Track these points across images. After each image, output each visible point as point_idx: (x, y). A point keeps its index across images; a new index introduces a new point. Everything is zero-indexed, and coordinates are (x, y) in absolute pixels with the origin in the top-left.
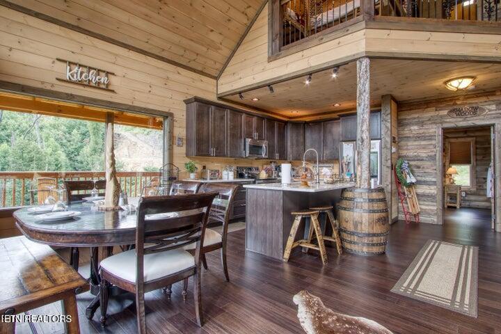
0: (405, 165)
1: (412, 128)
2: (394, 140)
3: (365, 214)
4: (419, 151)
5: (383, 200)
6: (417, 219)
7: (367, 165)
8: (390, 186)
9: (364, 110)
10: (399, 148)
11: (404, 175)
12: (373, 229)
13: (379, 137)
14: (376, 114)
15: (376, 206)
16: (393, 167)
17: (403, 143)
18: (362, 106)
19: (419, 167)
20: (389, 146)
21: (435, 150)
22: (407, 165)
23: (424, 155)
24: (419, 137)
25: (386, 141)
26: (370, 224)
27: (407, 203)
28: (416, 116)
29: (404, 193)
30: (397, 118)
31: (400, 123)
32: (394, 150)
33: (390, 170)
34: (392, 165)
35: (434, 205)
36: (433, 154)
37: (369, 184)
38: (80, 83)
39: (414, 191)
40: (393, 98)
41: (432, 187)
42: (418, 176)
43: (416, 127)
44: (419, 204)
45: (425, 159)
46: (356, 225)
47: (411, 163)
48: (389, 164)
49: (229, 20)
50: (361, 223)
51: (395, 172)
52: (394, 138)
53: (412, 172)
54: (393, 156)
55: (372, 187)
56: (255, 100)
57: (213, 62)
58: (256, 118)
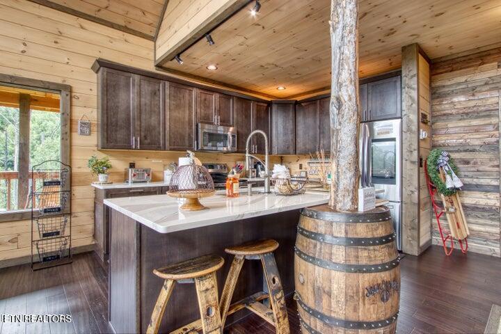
0: (443, 160)
1: (455, 100)
2: (423, 119)
3: (338, 273)
4: (467, 136)
5: (387, 240)
6: (464, 246)
7: (350, 159)
8: (416, 193)
9: (342, 38)
10: (433, 132)
11: (441, 176)
12: (355, 309)
13: (399, 115)
14: (394, 79)
15: (364, 256)
16: (421, 163)
17: (439, 124)
18: (339, 31)
19: (467, 162)
20: (414, 128)
21: (496, 133)
22: (447, 159)
23: (477, 142)
24: (466, 114)
25: (410, 121)
26: (349, 298)
27: (446, 220)
28: (463, 79)
29: (441, 205)
30: (430, 85)
31: (435, 94)
32: (423, 135)
33: (416, 167)
34: (421, 160)
35: (496, 226)
36: (494, 140)
37: (355, 200)
39: (459, 200)
40: (421, 51)
41: (492, 195)
42: (466, 176)
43: (462, 98)
44: (468, 223)
45: (478, 148)
46: (319, 292)
47: (453, 156)
48: (415, 157)
50: (329, 294)
51: (426, 170)
52: (424, 116)
53: (456, 170)
54: (422, 144)
55: (361, 209)
56: (212, 67)
57: (141, 13)
58: (218, 95)
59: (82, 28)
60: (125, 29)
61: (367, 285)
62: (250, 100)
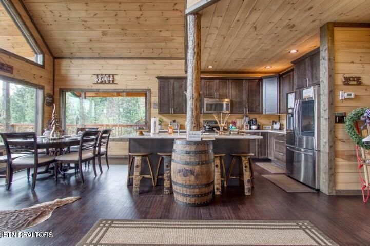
2: (347, 83)
20: (326, 92)
25: (325, 86)
38: (102, 83)
48: (327, 115)
49: (168, 19)
52: (352, 79)
56: (210, 67)
57: (175, 49)
58: (218, 81)
59: (154, 64)
60: (171, 58)
61: (178, 168)
62: (243, 80)
